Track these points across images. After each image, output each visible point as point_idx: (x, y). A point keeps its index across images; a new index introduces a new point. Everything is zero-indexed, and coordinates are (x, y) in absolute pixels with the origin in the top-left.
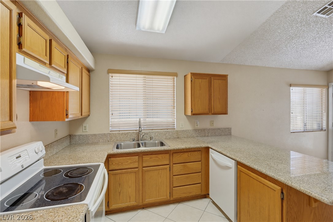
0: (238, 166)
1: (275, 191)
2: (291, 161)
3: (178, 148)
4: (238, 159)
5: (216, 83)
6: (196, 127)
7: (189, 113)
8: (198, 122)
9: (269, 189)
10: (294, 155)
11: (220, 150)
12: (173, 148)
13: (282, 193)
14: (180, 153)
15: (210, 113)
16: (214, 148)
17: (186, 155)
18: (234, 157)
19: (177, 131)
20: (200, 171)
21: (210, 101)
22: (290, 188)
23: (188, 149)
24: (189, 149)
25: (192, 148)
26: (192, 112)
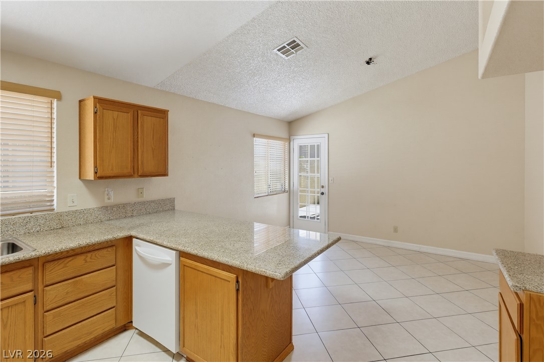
0: (182, 258)
1: (229, 281)
2: (255, 235)
3: (58, 250)
4: (180, 248)
5: (148, 122)
6: (107, 201)
7: (90, 175)
8: (112, 193)
9: (223, 281)
10: (258, 227)
11: (152, 239)
12: (44, 252)
13: (237, 282)
14: (64, 260)
15: (136, 175)
16: (141, 236)
17: (80, 260)
18: (174, 246)
19: (60, 215)
20: (114, 283)
21: (136, 154)
22: (246, 273)
23: (85, 247)
24: (88, 246)
25: (94, 245)
26: (96, 173)
